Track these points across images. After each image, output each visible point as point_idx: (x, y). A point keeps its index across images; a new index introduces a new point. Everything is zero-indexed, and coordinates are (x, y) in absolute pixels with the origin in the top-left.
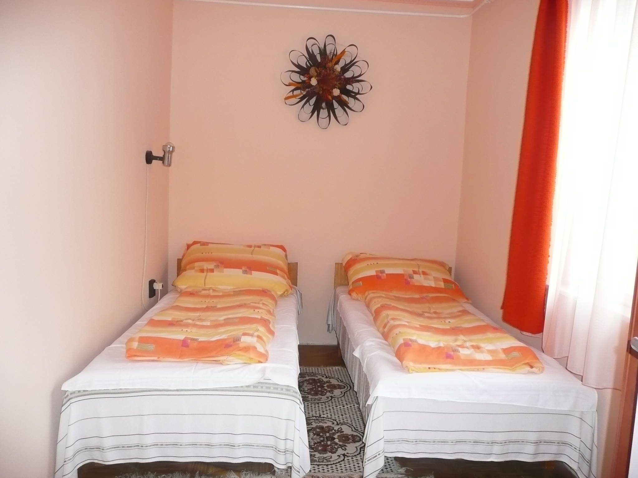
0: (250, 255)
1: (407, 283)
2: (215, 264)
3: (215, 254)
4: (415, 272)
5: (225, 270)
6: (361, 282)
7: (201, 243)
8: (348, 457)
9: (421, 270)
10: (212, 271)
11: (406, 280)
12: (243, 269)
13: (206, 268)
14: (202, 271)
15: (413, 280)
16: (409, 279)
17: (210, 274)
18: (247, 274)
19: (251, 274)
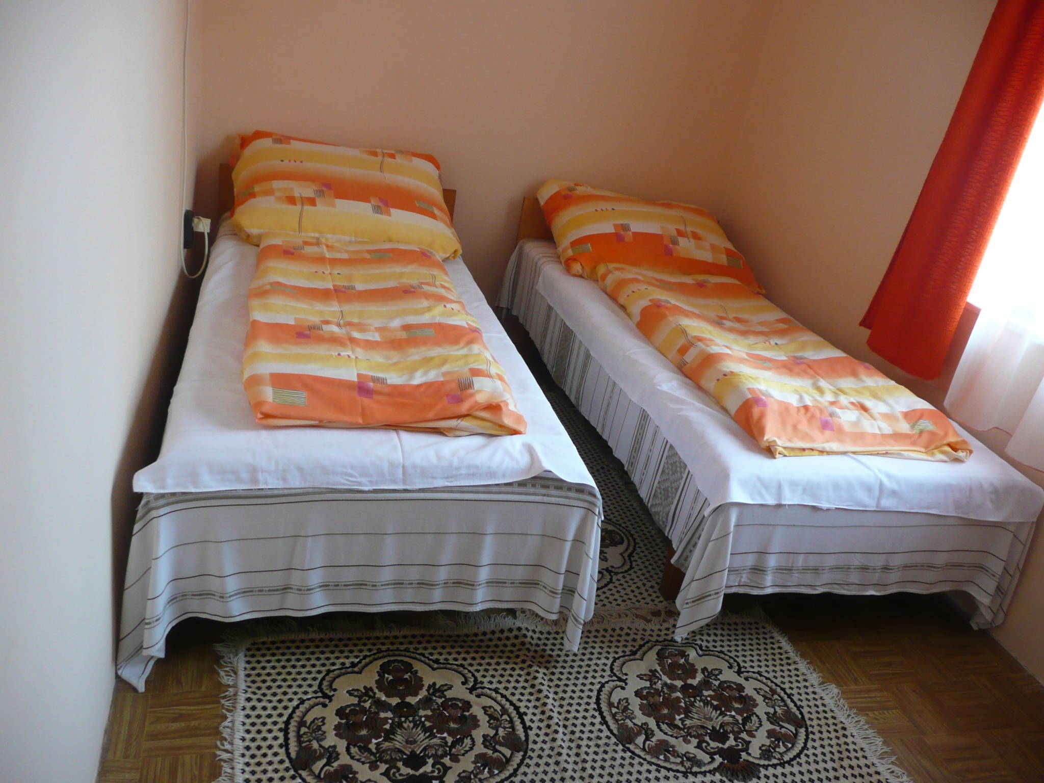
0: (378, 173)
1: (668, 252)
2: (315, 188)
3: (310, 166)
4: (680, 233)
5: (337, 201)
6: (589, 245)
7: (274, 137)
8: (616, 574)
9: (689, 229)
10: (312, 202)
11: (666, 247)
12: (373, 202)
13: (299, 195)
14: (291, 200)
15: (677, 247)
16: (671, 245)
17: (308, 208)
18: (382, 213)
19: (389, 214)
